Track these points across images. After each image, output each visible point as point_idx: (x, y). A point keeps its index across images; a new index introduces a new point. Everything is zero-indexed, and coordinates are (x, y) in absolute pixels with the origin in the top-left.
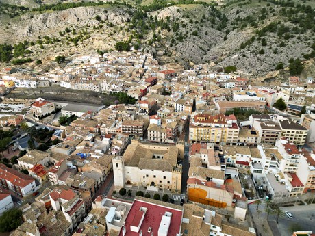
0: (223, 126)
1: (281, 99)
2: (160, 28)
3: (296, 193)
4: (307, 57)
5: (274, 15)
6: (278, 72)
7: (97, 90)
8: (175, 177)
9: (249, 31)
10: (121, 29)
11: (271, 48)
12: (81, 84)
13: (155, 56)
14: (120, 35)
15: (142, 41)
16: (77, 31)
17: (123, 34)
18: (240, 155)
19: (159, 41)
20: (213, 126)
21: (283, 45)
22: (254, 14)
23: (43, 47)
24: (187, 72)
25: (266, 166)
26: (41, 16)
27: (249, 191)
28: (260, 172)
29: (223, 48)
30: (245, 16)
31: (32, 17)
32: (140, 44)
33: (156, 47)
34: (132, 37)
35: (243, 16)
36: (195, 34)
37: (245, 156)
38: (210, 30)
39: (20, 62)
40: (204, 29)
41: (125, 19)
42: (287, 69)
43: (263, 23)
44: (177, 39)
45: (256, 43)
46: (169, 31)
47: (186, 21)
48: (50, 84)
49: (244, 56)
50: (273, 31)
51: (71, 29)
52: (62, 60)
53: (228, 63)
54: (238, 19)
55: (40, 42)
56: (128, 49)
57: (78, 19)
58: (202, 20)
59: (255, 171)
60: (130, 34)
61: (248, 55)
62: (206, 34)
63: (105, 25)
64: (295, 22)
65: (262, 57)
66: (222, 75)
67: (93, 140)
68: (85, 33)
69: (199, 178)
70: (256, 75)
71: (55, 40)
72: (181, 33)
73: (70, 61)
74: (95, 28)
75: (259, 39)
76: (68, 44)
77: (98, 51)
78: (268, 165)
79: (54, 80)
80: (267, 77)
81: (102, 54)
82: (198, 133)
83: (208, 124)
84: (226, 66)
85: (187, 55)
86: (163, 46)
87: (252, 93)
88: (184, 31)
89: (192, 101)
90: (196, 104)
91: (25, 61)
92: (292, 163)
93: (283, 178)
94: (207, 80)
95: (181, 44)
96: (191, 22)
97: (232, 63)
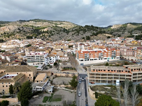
0: (64, 46)
2: (45, 33)
6: (83, 40)
7: (18, 47)
10: (29, 33)
11: (81, 34)
15: (38, 36)
16: (9, 33)
17: (30, 34)
18: (68, 50)
19: (44, 36)
20: (61, 46)
21: (84, 33)
25: (75, 51)
34: (33, 35)
36: (58, 33)
38: (63, 33)
40: (61, 32)
44: (51, 35)
47: (54, 30)
49: (73, 36)
51: (7, 33)
52: (2, 41)
54: (72, 30)
56: (32, 38)
57: (10, 30)
59: (72, 53)
62: (62, 34)
63: (22, 32)
65: (78, 36)
66: (66, 42)
67: (18, 51)
68: (13, 34)
74: (17, 32)
76: (5, 37)
81: (20, 40)
83: (59, 46)
85: (55, 39)
86: (46, 38)
88: (54, 33)
92: (81, 48)
95: (53, 36)
96: (56, 30)
97: (69, 39)
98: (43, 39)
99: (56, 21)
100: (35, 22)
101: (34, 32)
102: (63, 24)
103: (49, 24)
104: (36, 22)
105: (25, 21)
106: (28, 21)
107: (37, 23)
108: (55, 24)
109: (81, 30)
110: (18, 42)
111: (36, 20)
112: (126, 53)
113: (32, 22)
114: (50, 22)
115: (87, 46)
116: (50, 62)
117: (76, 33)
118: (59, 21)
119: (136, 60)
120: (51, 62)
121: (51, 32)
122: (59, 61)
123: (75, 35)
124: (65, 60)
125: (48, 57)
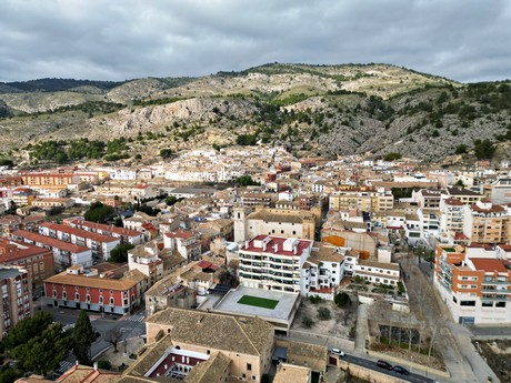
0: (372, 195)
2: (297, 121)
4: (501, 139)
5: (456, 97)
6: (460, 157)
7: (213, 180)
8: (306, 228)
9: (421, 117)
10: (245, 122)
11: (448, 130)
12: (192, 174)
13: (288, 150)
14: (244, 129)
15: (273, 135)
16: (188, 126)
17: (247, 128)
18: (392, 218)
19: (295, 135)
20: (360, 194)
21: (465, 126)
22: (431, 100)
23: (143, 144)
24: (332, 163)
25: (425, 227)
26: (144, 110)
29: (385, 137)
30: (418, 103)
31: (133, 111)
32: (269, 137)
33: (291, 141)
34: (259, 131)
35: (414, 103)
36: (346, 124)
37: (398, 218)
38: (366, 120)
39: (115, 158)
40: (359, 119)
41: (251, 111)
42: (472, 153)
44: (321, 130)
45: (429, 126)
46: (310, 123)
47: (333, 111)
48: (153, 177)
49: (411, 140)
50: (453, 113)
51: (180, 123)
52: (167, 155)
53: (390, 151)
54: (407, 108)
55: (140, 138)
56: (254, 143)
57: (190, 113)
58: (355, 111)
59: (411, 234)
60: (256, 127)
61: (417, 139)
62: (362, 124)
63: (224, 119)
64: (485, 101)
65: (436, 140)
66: (380, 163)
67: (210, 209)
68: (198, 128)
71: (159, 136)
72: (326, 124)
73: (177, 156)
74: (211, 122)
75: (432, 122)
76: (176, 139)
77: (214, 146)
78: (427, 225)
79: (157, 172)
80: (444, 163)
81: (218, 149)
82: (340, 205)
83: (353, 193)
84: (386, 154)
85: (334, 147)
86: (301, 140)
88: (330, 121)
91: (122, 157)
92: (456, 217)
93: (445, 236)
94: (359, 168)
95: (325, 135)
96: (340, 111)
97: (395, 151)
98: (289, 144)
99: (339, 67)
100: (264, 76)
101: (263, 119)
102: (366, 75)
103: (312, 81)
104: (269, 74)
105: (234, 74)
106: (245, 73)
107: (272, 78)
108: (334, 77)
109: (451, 109)
110: (211, 158)
111: (270, 69)
113: (257, 75)
114: (318, 70)
115: (486, 212)
116: (320, 281)
117: (425, 123)
118: (351, 65)
120: (323, 284)
121: (322, 116)
122: (358, 280)
123: (421, 132)
124: (382, 280)
125: (313, 265)
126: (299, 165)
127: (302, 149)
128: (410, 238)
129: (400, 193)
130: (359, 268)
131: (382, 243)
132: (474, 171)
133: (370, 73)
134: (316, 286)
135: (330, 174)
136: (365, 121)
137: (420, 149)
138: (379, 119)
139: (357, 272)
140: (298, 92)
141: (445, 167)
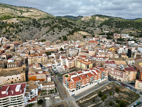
0: (41, 57)
1: (61, 48)
2: (9, 27)
3: (66, 70)
4: (68, 35)
5: (56, 23)
6: (60, 40)
8: (22, 75)
9: (48, 28)
11: (56, 33)
13: (7, 38)
18: (48, 64)
19: (9, 32)
20: (38, 57)
21: (60, 31)
22: (50, 22)
24: (25, 43)
27: (52, 74)
28: (56, 68)
29: (40, 34)
30: (47, 23)
33: (8, 34)
35: (46, 23)
36: (27, 29)
37: (50, 64)
40: (31, 27)
42: (62, 39)
43: (53, 25)
45: (51, 31)
46: (14, 28)
47: (22, 24)
49: (48, 35)
50: (56, 27)
53: (42, 39)
54: (44, 24)
58: (29, 24)
59: (54, 68)
61: (49, 35)
62: (32, 29)
64: (63, 25)
65: (54, 35)
66: (40, 43)
69: (33, 73)
70: (53, 42)
72: (20, 29)
75: (52, 30)
78: (58, 65)
80: (57, 42)
82: (32, 61)
83: (35, 57)
84: (41, 40)
85: (24, 37)
86: (11, 34)
87: (52, 47)
88: (21, 28)
89: (28, 52)
90: (30, 53)
92: (64, 62)
93: (62, 67)
94: (34, 45)
95: (21, 33)
96: (24, 24)
97: (43, 39)
98: (7, 36)
99: (21, 7)
103: (12, 11)
108: (19, 11)
109: (56, 26)
112: (113, 72)
114: (13, 7)
115: (71, 60)
117: (50, 30)
118: (25, 7)
119: (123, 81)
120: (32, 97)
121: (18, 26)
123: (50, 33)
124: (50, 89)
125: (28, 93)
126: (13, 45)
127: (13, 38)
128: (54, 69)
129: (48, 53)
130: (43, 87)
131: (47, 75)
132: (64, 44)
133: (31, 11)
134: (30, 99)
135: (25, 48)
136: (33, 28)
137: (50, 38)
138: (37, 27)
139: (43, 88)
140: (7, 15)
141: (57, 43)
